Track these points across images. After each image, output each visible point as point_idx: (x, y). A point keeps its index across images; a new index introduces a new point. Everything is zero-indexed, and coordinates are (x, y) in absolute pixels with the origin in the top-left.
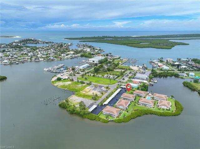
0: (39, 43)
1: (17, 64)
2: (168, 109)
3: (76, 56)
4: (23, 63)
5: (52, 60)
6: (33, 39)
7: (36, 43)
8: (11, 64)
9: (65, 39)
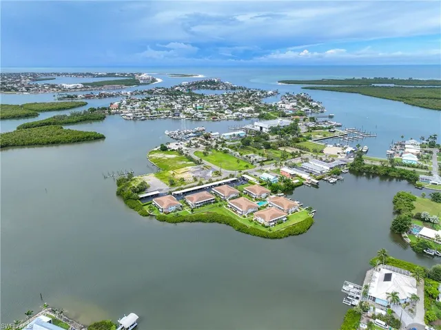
0: (219, 89)
1: (143, 120)
2: (266, 224)
3: (250, 115)
4: (152, 119)
5: (199, 119)
6: (216, 81)
7: (214, 89)
8: (135, 119)
9: (279, 82)
